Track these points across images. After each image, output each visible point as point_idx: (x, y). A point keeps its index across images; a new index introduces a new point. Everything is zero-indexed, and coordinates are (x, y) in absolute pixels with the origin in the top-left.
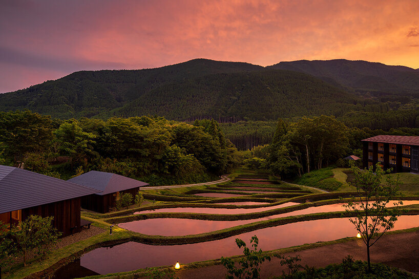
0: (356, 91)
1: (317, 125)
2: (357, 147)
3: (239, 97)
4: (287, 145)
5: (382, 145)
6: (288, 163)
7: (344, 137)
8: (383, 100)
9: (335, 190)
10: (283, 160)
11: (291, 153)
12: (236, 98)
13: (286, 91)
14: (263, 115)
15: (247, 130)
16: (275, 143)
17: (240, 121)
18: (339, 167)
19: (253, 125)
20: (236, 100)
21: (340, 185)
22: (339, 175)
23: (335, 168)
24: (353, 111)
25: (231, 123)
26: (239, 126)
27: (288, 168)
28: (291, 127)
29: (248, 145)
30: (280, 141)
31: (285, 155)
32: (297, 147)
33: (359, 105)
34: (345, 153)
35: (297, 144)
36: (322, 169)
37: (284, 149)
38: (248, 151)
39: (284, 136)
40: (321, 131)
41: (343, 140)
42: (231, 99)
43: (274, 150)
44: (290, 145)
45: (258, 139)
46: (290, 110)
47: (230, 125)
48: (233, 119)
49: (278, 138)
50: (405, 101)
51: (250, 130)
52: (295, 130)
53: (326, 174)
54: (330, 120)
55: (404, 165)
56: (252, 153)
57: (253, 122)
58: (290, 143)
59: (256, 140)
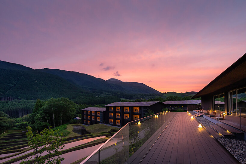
0: (83, 87)
1: (59, 103)
2: (80, 113)
3: (15, 85)
4: (41, 113)
5: (94, 112)
6: (41, 124)
7: (74, 108)
8: (94, 92)
9: (66, 136)
10: (38, 122)
11: (44, 118)
12: (12, 85)
13: (47, 84)
14: (32, 97)
15: (20, 105)
16: (34, 112)
17: (15, 100)
18: (71, 123)
19: (25, 102)
20: (13, 87)
21: (69, 133)
22: (70, 128)
23: (68, 124)
24: (81, 97)
25: (8, 101)
26: (13, 103)
27: (41, 127)
28: (45, 103)
29: (20, 114)
30: (37, 111)
31: (40, 119)
32: (47, 115)
33: (83, 93)
34: (74, 116)
35: (47, 112)
36: (62, 125)
37: (39, 116)
38: (20, 118)
39: (40, 108)
40: (61, 106)
41: (73, 110)
42: (8, 86)
43: (33, 116)
44: (43, 113)
45: (28, 110)
46: (49, 95)
47: (7, 102)
48: (9, 98)
49: (36, 109)
50: (102, 93)
51: (22, 105)
52: (47, 105)
53: (63, 128)
54: (66, 100)
55: (98, 120)
56: (23, 119)
57: (25, 100)
58: (43, 112)
59: (26, 111)
